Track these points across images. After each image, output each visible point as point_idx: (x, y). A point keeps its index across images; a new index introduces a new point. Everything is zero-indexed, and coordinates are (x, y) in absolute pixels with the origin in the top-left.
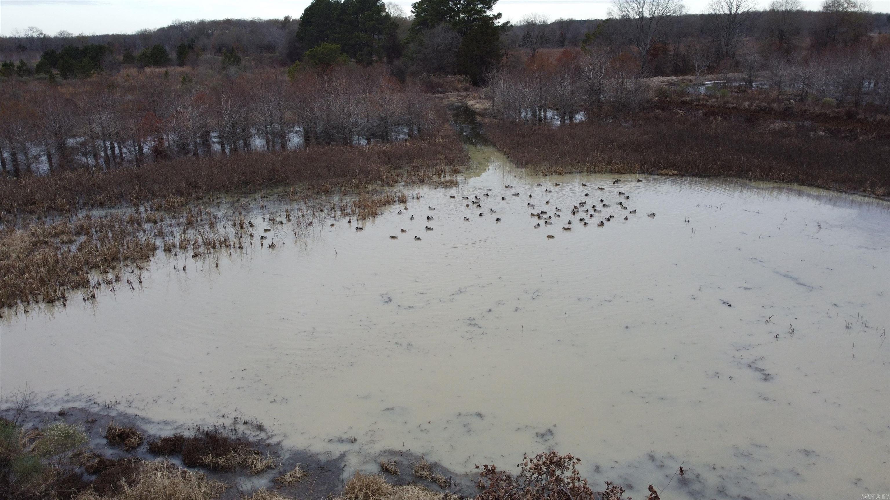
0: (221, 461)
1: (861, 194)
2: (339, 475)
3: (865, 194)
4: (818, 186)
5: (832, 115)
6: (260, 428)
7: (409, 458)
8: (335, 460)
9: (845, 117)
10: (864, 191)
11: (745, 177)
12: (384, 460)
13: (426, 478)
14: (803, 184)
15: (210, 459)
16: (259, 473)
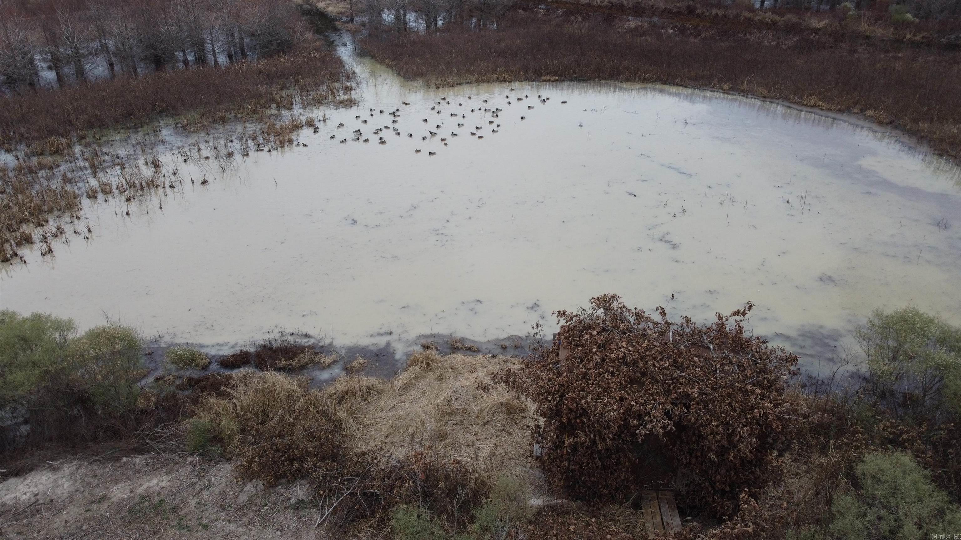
0: (294, 363)
1: (711, 89)
2: (393, 357)
3: (714, 90)
4: (677, 85)
5: (674, 10)
6: (307, 336)
7: (441, 338)
8: (384, 348)
9: (686, 12)
10: (713, 87)
11: (617, 79)
12: (423, 341)
13: (461, 348)
14: (665, 84)
15: (283, 362)
16: (329, 366)
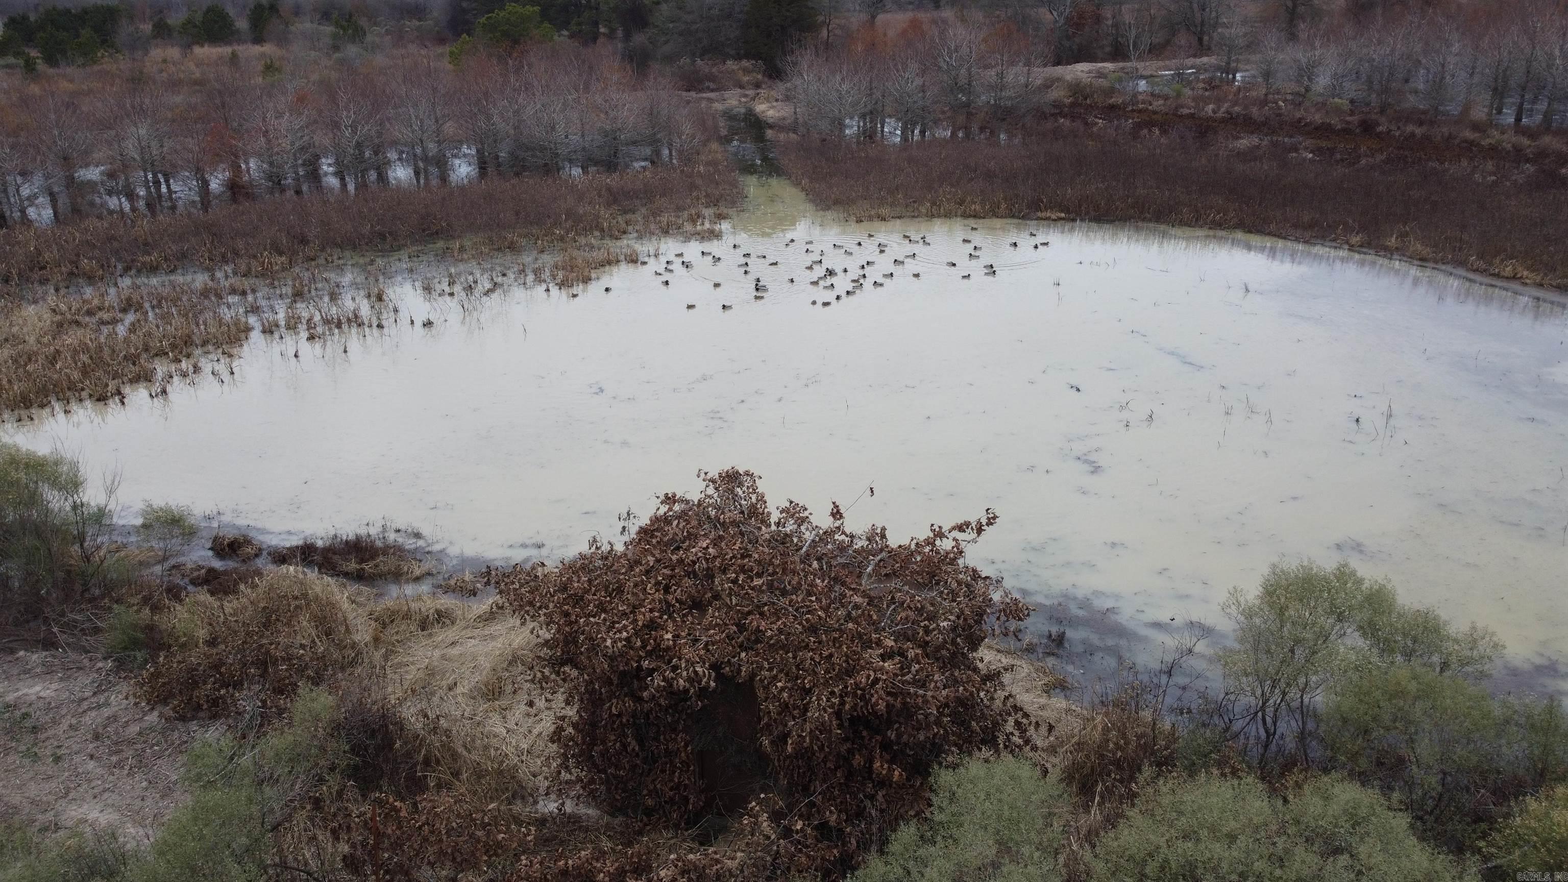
0: (367, 567)
4: (1270, 234)
5: (1339, 127)
6: (418, 535)
9: (1357, 130)
10: (1334, 240)
11: (1166, 221)
14: (1250, 232)
15: (353, 566)
16: (417, 579)
